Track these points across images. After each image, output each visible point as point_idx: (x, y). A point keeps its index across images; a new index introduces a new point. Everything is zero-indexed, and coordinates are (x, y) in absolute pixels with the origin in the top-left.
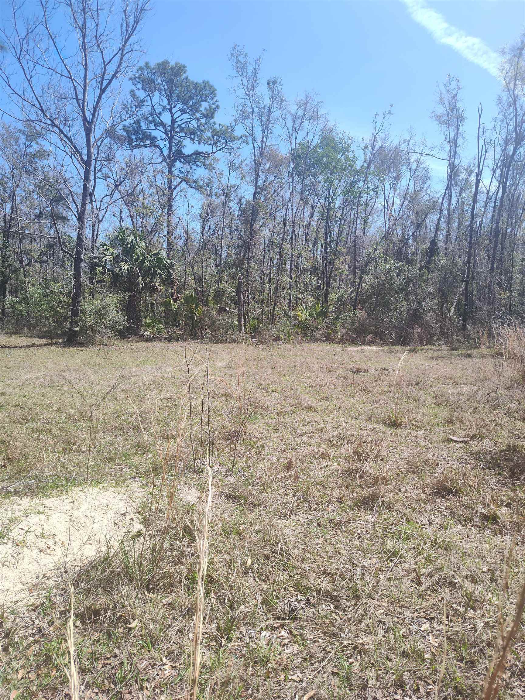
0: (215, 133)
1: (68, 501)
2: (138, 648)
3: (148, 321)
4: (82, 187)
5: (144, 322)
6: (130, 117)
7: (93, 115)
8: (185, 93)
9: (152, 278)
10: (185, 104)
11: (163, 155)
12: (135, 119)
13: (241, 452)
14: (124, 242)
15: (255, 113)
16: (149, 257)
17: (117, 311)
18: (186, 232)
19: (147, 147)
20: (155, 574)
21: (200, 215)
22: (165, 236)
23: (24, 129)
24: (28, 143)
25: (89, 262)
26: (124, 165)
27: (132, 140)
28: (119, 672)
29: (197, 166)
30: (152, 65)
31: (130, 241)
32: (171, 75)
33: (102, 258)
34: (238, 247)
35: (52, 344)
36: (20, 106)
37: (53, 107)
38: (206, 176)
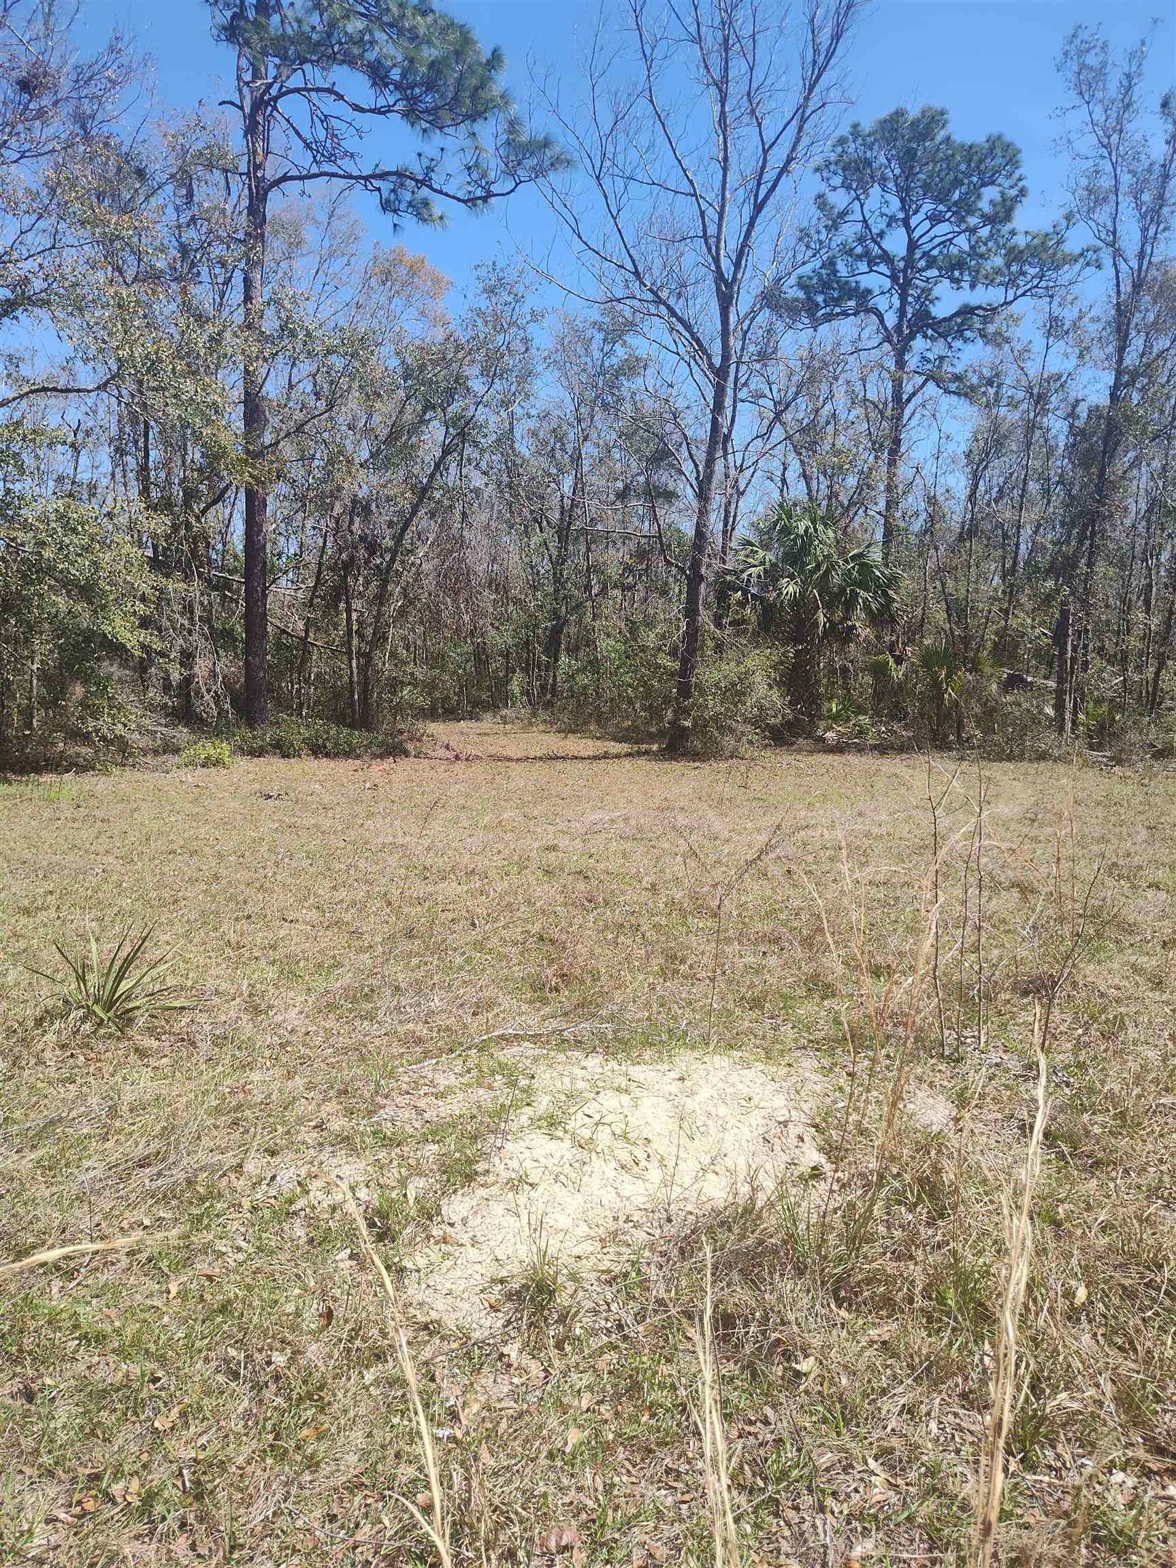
0: (1014, 255)
1: (673, 1075)
2: (814, 1419)
3: (834, 705)
4: (709, 426)
5: (824, 709)
6: (814, 255)
7: (737, 265)
8: (943, 174)
9: (847, 610)
10: (941, 201)
11: (886, 329)
12: (825, 258)
13: (1062, 1028)
14: (790, 534)
15: (1123, 188)
16: (841, 562)
17: (769, 685)
18: (932, 500)
19: (849, 315)
20: (852, 1269)
21: (968, 456)
22: (879, 513)
23: (601, 319)
24: (606, 348)
25: (716, 582)
26: (796, 365)
27: (817, 305)
28: (774, 1456)
29: (966, 340)
30: (867, 126)
31: (801, 531)
32: (910, 140)
33: (743, 571)
34: (1063, 524)
35: (640, 754)
36: (596, 272)
37: (658, 264)
38: (987, 361)
